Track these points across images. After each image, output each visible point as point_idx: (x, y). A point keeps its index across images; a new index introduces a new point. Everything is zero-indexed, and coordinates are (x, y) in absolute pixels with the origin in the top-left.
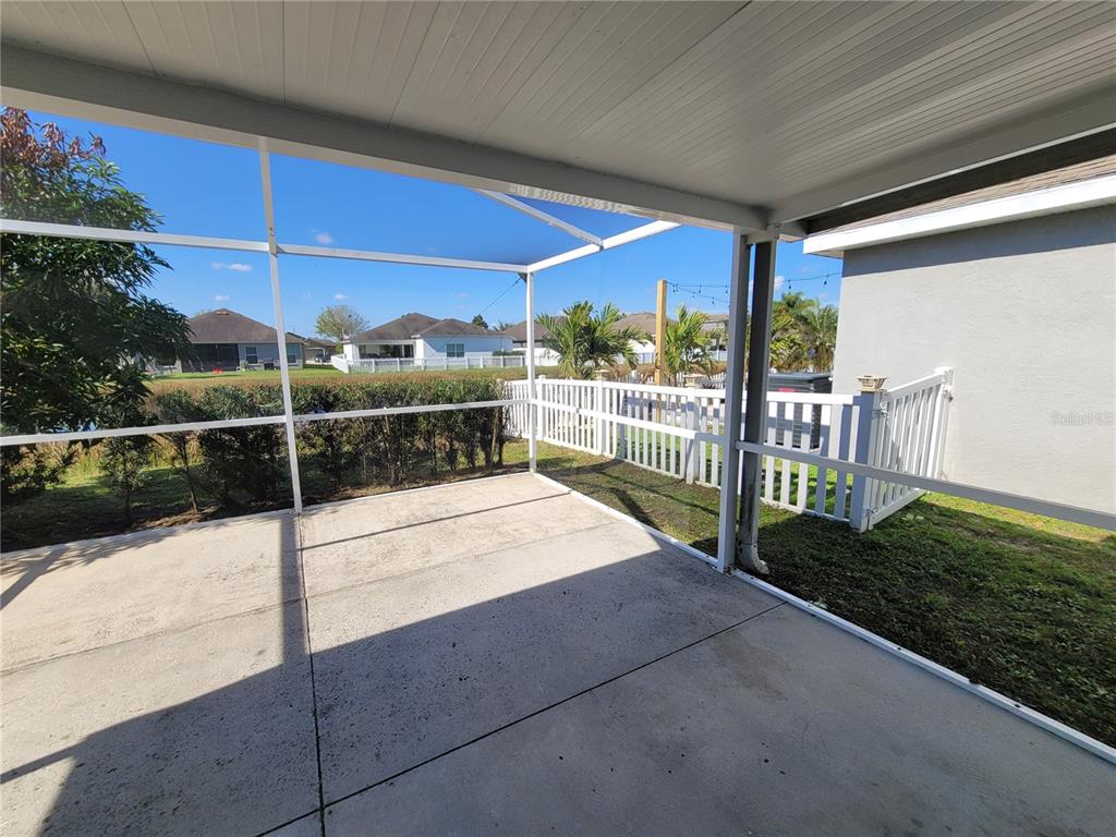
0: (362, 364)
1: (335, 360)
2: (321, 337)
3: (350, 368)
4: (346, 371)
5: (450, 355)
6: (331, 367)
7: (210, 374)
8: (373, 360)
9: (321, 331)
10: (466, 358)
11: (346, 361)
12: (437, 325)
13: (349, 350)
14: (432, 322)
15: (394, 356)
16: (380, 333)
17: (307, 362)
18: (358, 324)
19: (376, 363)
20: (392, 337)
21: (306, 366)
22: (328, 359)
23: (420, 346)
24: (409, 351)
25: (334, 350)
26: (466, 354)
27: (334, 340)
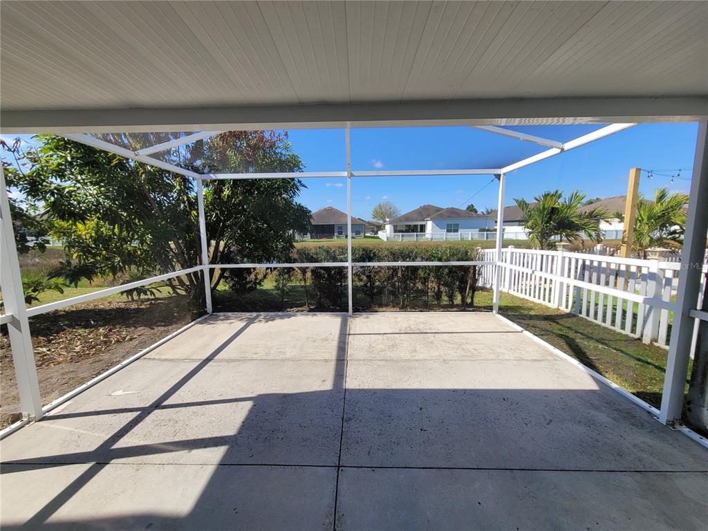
0: (394, 236)
1: (381, 234)
2: (374, 221)
3: (387, 238)
4: (385, 240)
5: (449, 231)
6: (378, 238)
7: (321, 240)
8: (400, 234)
9: (375, 217)
10: (459, 233)
11: (386, 234)
12: (442, 211)
13: (388, 228)
14: (438, 210)
15: (413, 231)
16: (407, 217)
17: (366, 235)
18: (394, 213)
19: (402, 236)
20: (412, 220)
21: (365, 237)
22: (376, 233)
23: (429, 225)
24: (423, 228)
25: (380, 228)
26: (459, 230)
27: (381, 222)
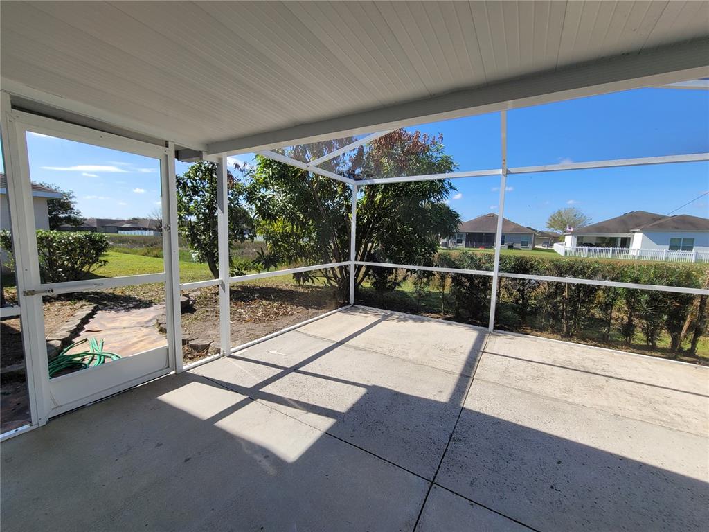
0: (577, 250)
1: (557, 247)
2: (551, 230)
3: (566, 252)
4: (562, 254)
5: (671, 248)
6: (553, 251)
7: (477, 249)
8: (587, 248)
9: (551, 226)
11: (566, 247)
13: (569, 240)
14: (656, 218)
15: (608, 245)
16: (599, 228)
17: (536, 246)
18: (580, 220)
19: (589, 250)
20: (609, 231)
21: (534, 249)
22: (551, 245)
23: (638, 239)
24: (625, 243)
25: (558, 239)
27: (560, 232)
